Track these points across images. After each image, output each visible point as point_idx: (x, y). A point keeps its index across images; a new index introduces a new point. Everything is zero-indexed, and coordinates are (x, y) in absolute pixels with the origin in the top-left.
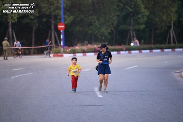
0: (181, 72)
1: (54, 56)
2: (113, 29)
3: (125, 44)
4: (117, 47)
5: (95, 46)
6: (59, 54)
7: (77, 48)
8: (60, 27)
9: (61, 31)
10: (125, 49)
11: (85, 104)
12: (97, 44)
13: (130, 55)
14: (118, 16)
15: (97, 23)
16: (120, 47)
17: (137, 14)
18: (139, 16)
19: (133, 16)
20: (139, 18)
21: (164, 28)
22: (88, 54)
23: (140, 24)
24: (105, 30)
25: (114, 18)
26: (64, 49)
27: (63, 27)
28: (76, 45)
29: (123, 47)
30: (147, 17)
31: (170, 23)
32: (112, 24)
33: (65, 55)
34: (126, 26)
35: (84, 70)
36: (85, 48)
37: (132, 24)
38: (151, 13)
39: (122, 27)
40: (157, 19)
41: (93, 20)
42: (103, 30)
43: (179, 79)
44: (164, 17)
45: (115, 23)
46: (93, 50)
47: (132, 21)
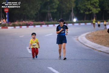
0: (77, 37)
1: (2, 28)
2: (38, 12)
3: (45, 21)
4: (40, 23)
5: (27, 22)
6: (5, 27)
7: (16, 23)
8: (5, 10)
9: (7, 13)
10: (45, 24)
11: (21, 57)
12: (28, 21)
13: (48, 27)
14: (40, 4)
15: (28, 8)
16: (42, 23)
17: (52, 3)
18: (54, 4)
19: (50, 4)
20: (53, 6)
21: (68, 11)
22: (23, 27)
23: (54, 9)
24: (33, 13)
25: (38, 5)
26: (8, 24)
27: (7, 10)
28: (16, 21)
29: (44, 22)
30: (58, 5)
31: (71, 8)
32: (37, 9)
33: (9, 28)
34: (45, 10)
35: (20, 37)
36: (21, 23)
37: (49, 9)
38: (60, 2)
39: (44, 11)
40: (64, 6)
41: (26, 7)
42: (32, 12)
43: (77, 41)
44: (68, 5)
45: (39, 8)
46: (26, 25)
47: (49, 7)
